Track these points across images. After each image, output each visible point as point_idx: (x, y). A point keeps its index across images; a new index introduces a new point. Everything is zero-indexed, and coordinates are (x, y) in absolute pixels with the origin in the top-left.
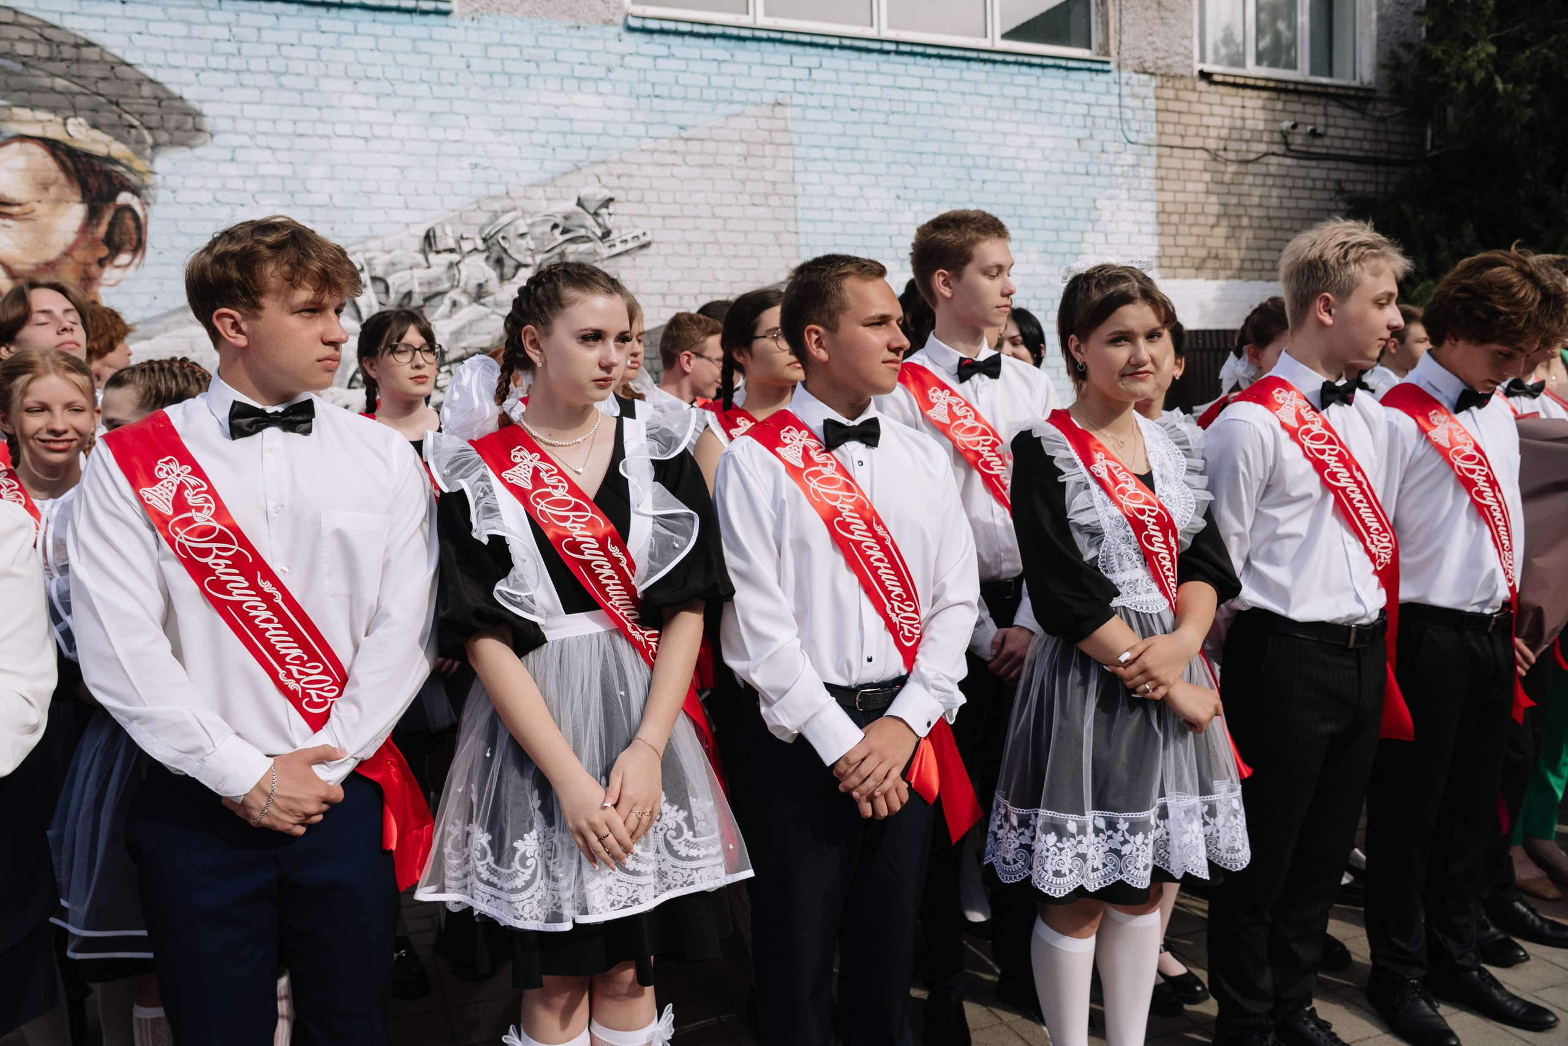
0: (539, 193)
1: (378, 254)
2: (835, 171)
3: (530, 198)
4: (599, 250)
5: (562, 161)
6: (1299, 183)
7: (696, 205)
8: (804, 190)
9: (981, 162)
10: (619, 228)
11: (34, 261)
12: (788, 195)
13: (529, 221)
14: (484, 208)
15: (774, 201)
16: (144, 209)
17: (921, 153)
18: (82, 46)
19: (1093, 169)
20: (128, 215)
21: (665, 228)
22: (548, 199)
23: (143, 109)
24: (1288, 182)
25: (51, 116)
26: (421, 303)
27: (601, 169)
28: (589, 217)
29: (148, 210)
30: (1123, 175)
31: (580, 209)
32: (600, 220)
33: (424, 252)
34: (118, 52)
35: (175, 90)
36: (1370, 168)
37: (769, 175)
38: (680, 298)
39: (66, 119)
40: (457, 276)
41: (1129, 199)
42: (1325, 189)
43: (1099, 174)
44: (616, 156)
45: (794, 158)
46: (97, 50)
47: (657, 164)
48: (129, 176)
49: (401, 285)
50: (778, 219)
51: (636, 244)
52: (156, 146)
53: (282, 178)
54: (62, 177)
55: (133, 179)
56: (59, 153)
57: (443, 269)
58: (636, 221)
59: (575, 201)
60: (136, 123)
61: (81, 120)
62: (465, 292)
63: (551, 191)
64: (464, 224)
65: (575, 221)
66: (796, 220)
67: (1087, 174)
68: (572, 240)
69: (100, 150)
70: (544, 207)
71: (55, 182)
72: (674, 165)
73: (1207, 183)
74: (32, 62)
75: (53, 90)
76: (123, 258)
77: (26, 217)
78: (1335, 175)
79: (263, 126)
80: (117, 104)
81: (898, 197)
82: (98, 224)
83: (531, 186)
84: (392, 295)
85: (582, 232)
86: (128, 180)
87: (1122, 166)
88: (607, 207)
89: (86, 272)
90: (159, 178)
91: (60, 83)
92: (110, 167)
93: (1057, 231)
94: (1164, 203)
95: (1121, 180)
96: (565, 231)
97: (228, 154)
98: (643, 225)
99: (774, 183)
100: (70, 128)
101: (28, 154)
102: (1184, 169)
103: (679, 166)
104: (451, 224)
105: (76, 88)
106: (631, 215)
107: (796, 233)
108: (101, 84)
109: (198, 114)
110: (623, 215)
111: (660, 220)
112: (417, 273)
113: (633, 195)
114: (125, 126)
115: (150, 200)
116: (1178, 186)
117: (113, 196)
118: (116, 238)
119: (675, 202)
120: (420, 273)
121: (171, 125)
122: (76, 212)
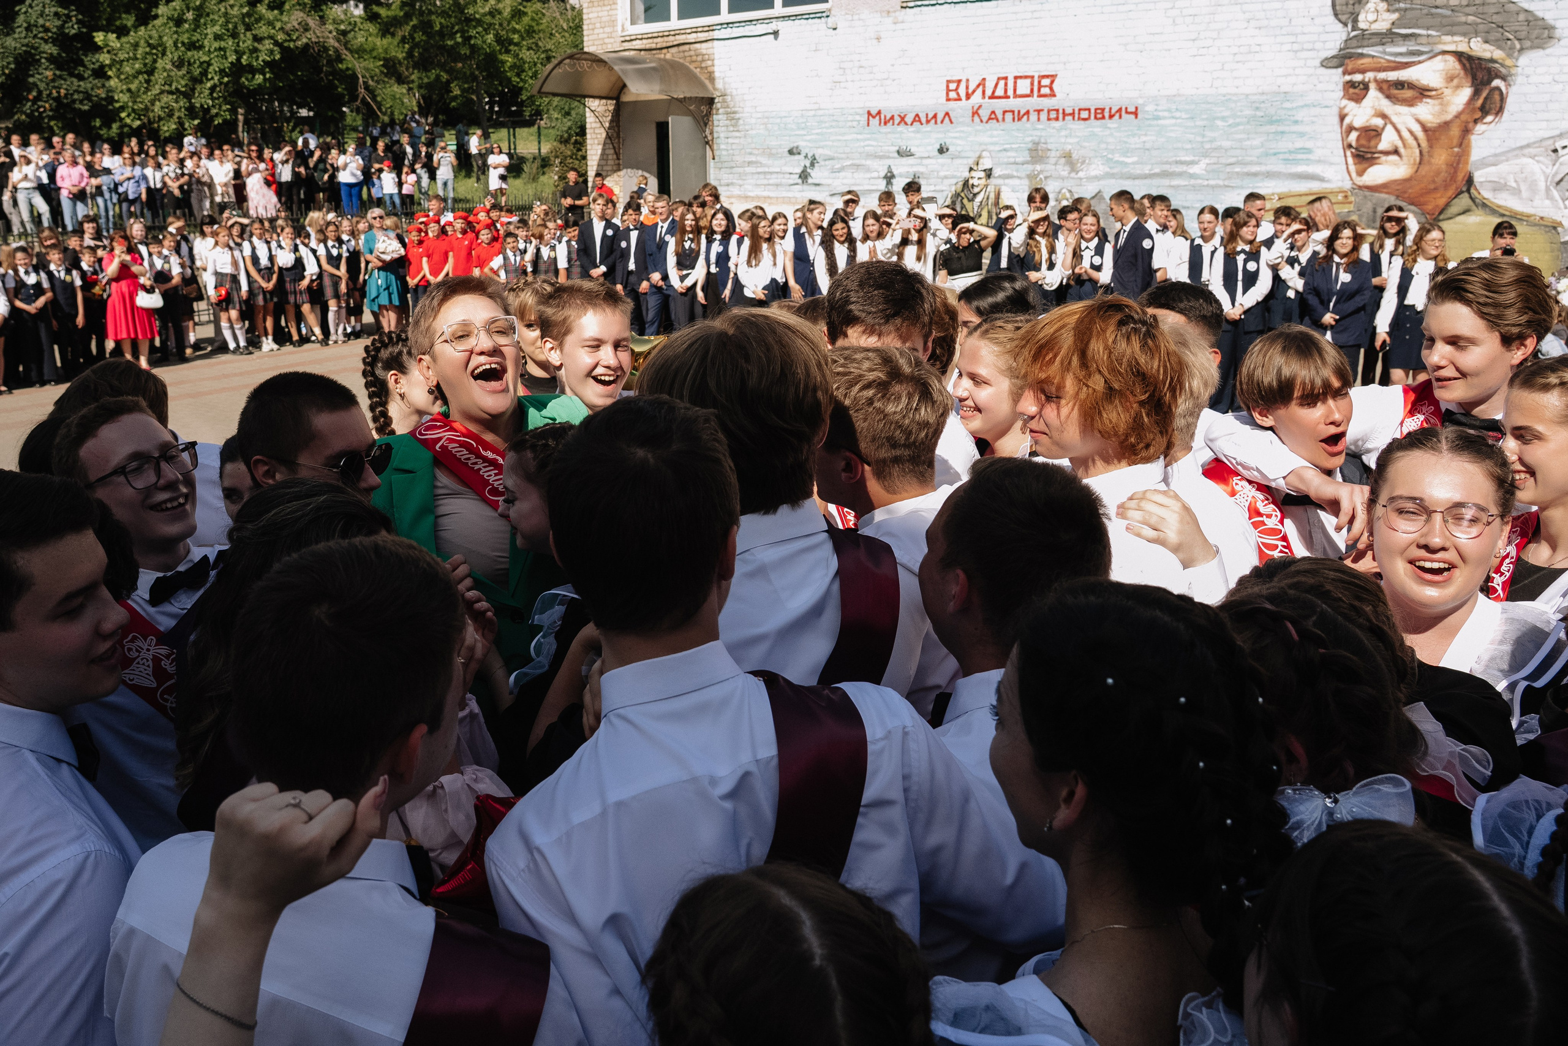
11: (1439, 121)
16: (1507, 89)
20: (1497, 93)
23: (1517, 28)
25: (1461, 38)
29: (1510, 89)
35: (1540, 14)
39: (1470, 39)
52: (1521, 50)
54: (1462, 73)
55: (1502, 70)
56: (1463, 59)
60: (1511, 37)
61: (1479, 39)
69: (1487, 55)
71: (1458, 76)
74: (1457, 8)
75: (1466, 23)
76: (1489, 118)
77: (1438, 97)
80: (1502, 27)
82: (1478, 99)
86: (1500, 72)
89: (1466, 127)
90: (1519, 69)
91: (1471, 18)
92: (1491, 65)
100: (1472, 44)
101: (1445, 61)
105: (1479, 21)
108: (1495, 17)
109: (1553, 28)
114: (1504, 40)
115: (1512, 84)
117: (1489, 82)
118: (1487, 107)
121: (1533, 36)
122: (1466, 92)
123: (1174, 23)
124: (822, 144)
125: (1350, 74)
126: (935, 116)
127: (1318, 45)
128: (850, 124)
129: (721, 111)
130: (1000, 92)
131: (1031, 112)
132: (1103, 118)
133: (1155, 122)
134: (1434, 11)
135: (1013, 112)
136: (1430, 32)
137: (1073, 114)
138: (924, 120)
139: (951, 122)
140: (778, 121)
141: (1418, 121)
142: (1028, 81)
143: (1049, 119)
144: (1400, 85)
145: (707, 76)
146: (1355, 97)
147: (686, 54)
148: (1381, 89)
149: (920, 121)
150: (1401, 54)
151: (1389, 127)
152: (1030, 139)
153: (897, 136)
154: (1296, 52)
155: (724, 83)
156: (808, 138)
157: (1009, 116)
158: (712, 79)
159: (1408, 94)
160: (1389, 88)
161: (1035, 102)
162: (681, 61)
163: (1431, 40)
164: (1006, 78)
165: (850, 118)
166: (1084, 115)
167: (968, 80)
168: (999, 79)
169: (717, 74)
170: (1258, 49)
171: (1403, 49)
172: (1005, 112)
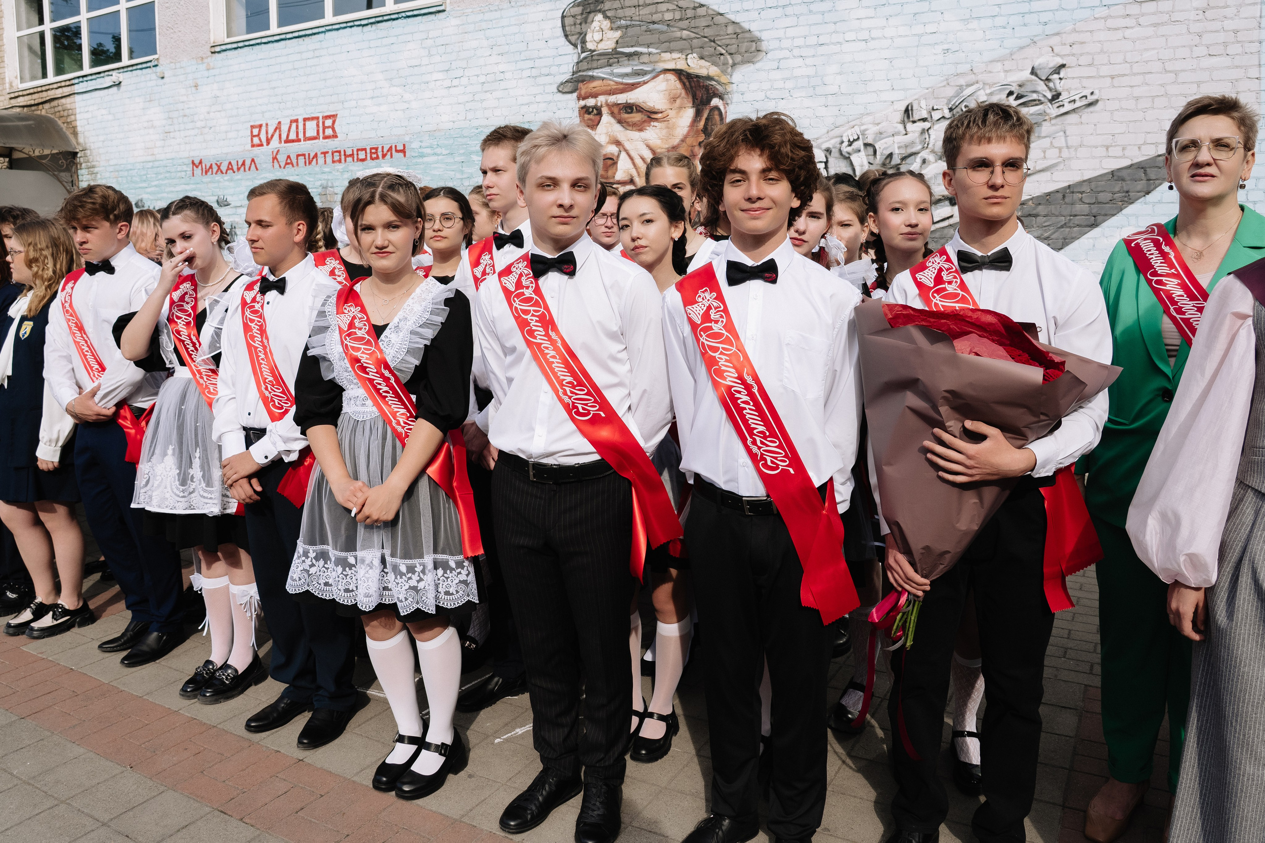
0: (998, 66)
1: (870, 126)
3: (991, 72)
4: (1048, 111)
5: (1020, 38)
7: (1147, 62)
11: (667, 146)
12: (1252, 42)
13: (988, 91)
14: (952, 84)
15: (1234, 49)
16: (725, 108)
18: (697, 7)
20: (716, 112)
21: (1114, 87)
22: (1006, 71)
23: (728, 42)
25: (679, 55)
26: (899, 162)
27: (1055, 40)
28: (1042, 83)
29: (727, 109)
31: (1033, 77)
32: (1051, 85)
33: (903, 123)
34: (715, 8)
35: (746, 26)
37: (1230, 25)
38: (1124, 149)
39: (687, 55)
40: (927, 139)
44: (1070, 27)
46: (705, 8)
47: (1109, 29)
48: (718, 87)
49: (884, 149)
50: (1237, 67)
51: (1085, 102)
52: (734, 65)
53: (808, 76)
54: (683, 92)
55: (720, 89)
56: (683, 78)
57: (917, 134)
58: (1085, 83)
59: (1030, 71)
60: (723, 52)
61: (695, 55)
62: (933, 151)
63: (1008, 65)
64: (935, 98)
65: (1029, 88)
66: (1259, 66)
68: (1024, 104)
69: (703, 72)
70: (1002, 78)
71: (680, 96)
74: (672, 23)
75: (681, 39)
77: (664, 120)
79: (800, 42)
80: (714, 41)
82: (700, 120)
83: (992, 61)
84: (878, 156)
85: (1034, 96)
86: (717, 89)
88: (1059, 73)
89: (692, 151)
91: (685, 34)
92: (709, 83)
96: (1017, 98)
97: (775, 65)
98: (1091, 85)
99: (1236, 32)
100: (689, 61)
101: (667, 80)
103: (1132, 28)
104: (925, 99)
105: (693, 35)
106: (1080, 78)
108: (706, 30)
109: (759, 40)
111: (1109, 79)
112: (898, 139)
113: (1084, 60)
114: (717, 55)
115: (729, 102)
117: (709, 101)
118: (709, 128)
119: (1125, 62)
120: (901, 139)
121: (743, 50)
122: (690, 113)
123: (430, 55)
124: (160, 196)
125: (584, 99)
126: (244, 164)
127: (554, 70)
128: (179, 174)
129: (83, 165)
130: (293, 136)
131: (319, 155)
132: (377, 158)
133: (420, 160)
134: (652, 26)
135: (304, 155)
136: (651, 50)
137: (352, 155)
138: (235, 168)
139: (257, 169)
140: (126, 174)
141: (648, 146)
142: (314, 122)
143: (334, 162)
144: (629, 108)
145: (71, 131)
146: (590, 123)
147: (56, 109)
148: (612, 114)
149: (232, 169)
150: (627, 75)
151: (623, 155)
152: (319, 183)
153: (216, 185)
154: (535, 77)
155: (85, 138)
156: (149, 190)
157: (301, 159)
158: (75, 134)
159: (637, 117)
160: (619, 113)
161: (321, 145)
162: (52, 116)
163: (653, 58)
164: (296, 121)
165: (179, 168)
166: (362, 155)
167: (267, 125)
168: (291, 122)
169: (79, 129)
170: (502, 76)
171: (628, 70)
172: (298, 156)
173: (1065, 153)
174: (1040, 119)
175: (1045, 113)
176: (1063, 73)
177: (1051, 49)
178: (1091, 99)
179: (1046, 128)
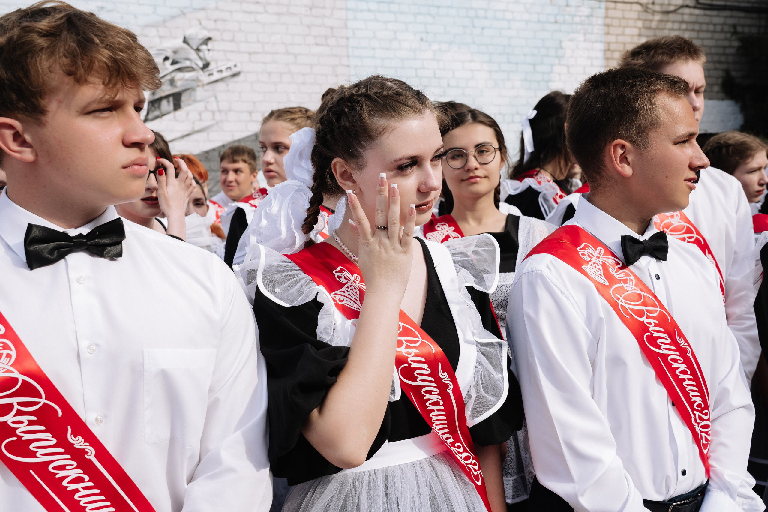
2: (376, 20)
4: (200, 78)
5: (171, 8)
6: (704, 27)
7: (274, 44)
8: (354, 34)
9: (481, 13)
10: (216, 61)
12: (342, 38)
15: (332, 42)
17: (438, 7)
19: (560, 19)
21: (251, 62)
22: (161, 37)
24: (697, 27)
27: (201, 15)
28: (193, 52)
30: (581, 23)
31: (185, 46)
32: (201, 54)
36: (755, 15)
37: (328, 22)
41: (585, 41)
42: (722, 31)
43: (564, 22)
44: (212, 5)
45: (347, 9)
47: (245, 12)
50: (335, 56)
51: (230, 73)
58: (229, 56)
59: (182, 39)
63: (162, 31)
65: (182, 55)
66: (348, 56)
67: (556, 22)
68: (179, 70)
70: (158, 43)
72: (257, 13)
73: (640, 28)
78: (731, 21)
81: (422, 40)
83: (147, 26)
85: (187, 64)
87: (581, 16)
88: (206, 44)
93: (534, 65)
94: (609, 43)
95: (579, 27)
96: (174, 63)
98: (234, 59)
99: (332, 28)
102: (624, 18)
106: (225, 51)
107: (348, 66)
110: (219, 51)
111: (247, 55)
113: (227, 36)
116: (619, 31)
119: (258, 42)
173: (218, 117)
174: (194, 84)
175: (197, 80)
176: (210, 45)
177: (198, 22)
178: (235, 70)
179: (200, 93)
